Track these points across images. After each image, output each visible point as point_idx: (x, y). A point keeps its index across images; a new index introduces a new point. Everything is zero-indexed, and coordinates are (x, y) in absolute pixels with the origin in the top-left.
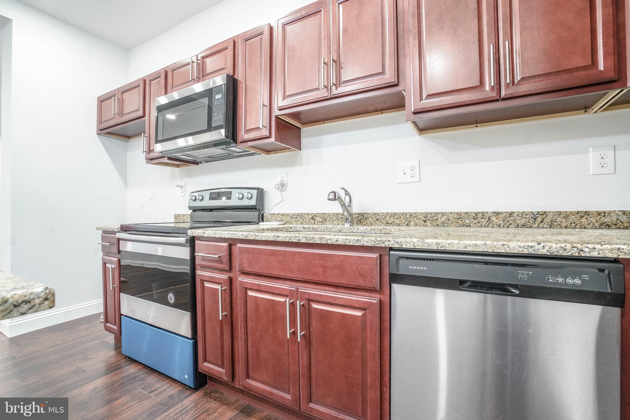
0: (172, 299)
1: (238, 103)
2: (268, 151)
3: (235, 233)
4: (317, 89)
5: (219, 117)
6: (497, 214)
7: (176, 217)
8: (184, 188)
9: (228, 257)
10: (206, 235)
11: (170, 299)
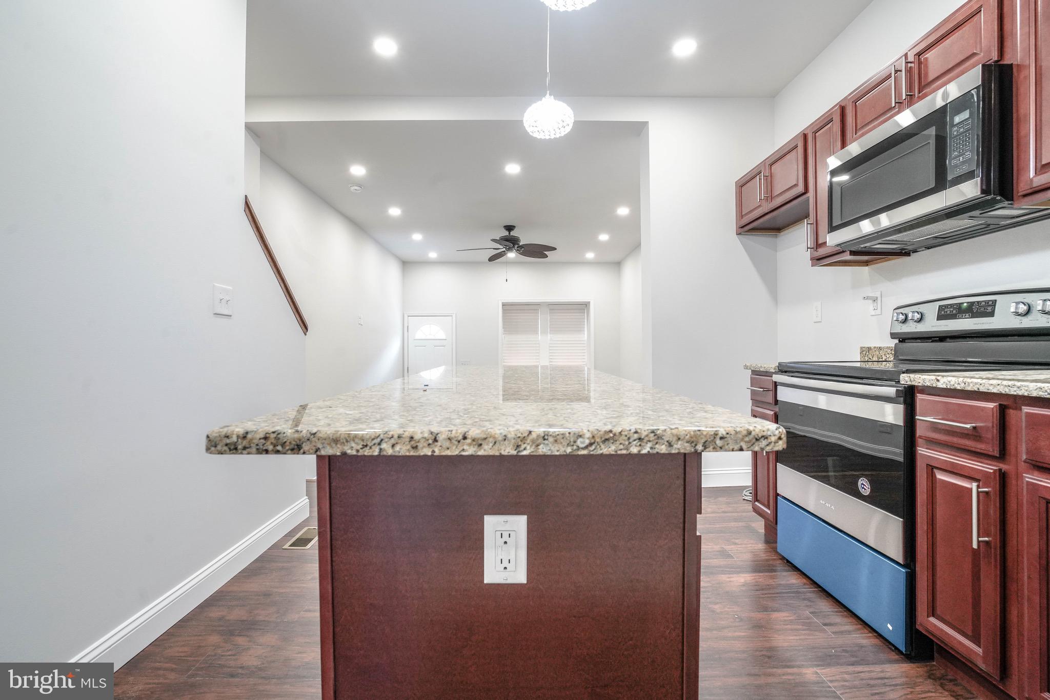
0: (865, 487)
3: (1018, 384)
5: (965, 156)
7: (865, 353)
8: (879, 301)
9: (996, 431)
11: (863, 488)
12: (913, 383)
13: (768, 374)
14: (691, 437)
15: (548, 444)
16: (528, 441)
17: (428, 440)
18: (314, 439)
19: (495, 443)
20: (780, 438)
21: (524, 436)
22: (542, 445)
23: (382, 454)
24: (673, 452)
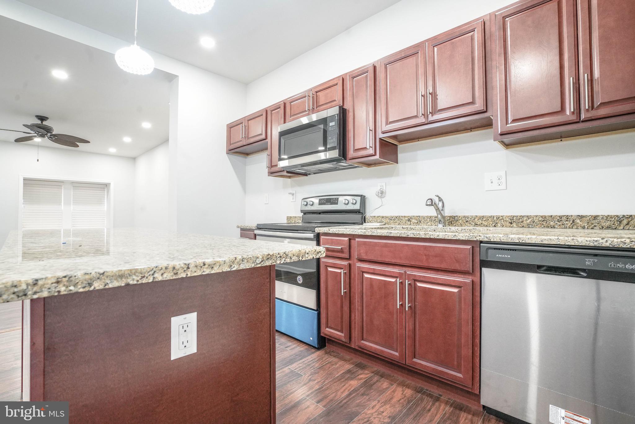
1: (347, 128)
2: (369, 165)
3: (355, 230)
4: (416, 117)
5: (333, 140)
6: (581, 217)
7: (289, 219)
8: (295, 195)
9: (348, 248)
10: (330, 232)
11: (299, 280)
12: (319, 232)
13: (253, 230)
14: (298, 254)
15: (244, 263)
16: (236, 263)
17: (184, 268)
19: (220, 265)
20: (324, 252)
21: (233, 260)
22: (242, 264)
24: (292, 261)
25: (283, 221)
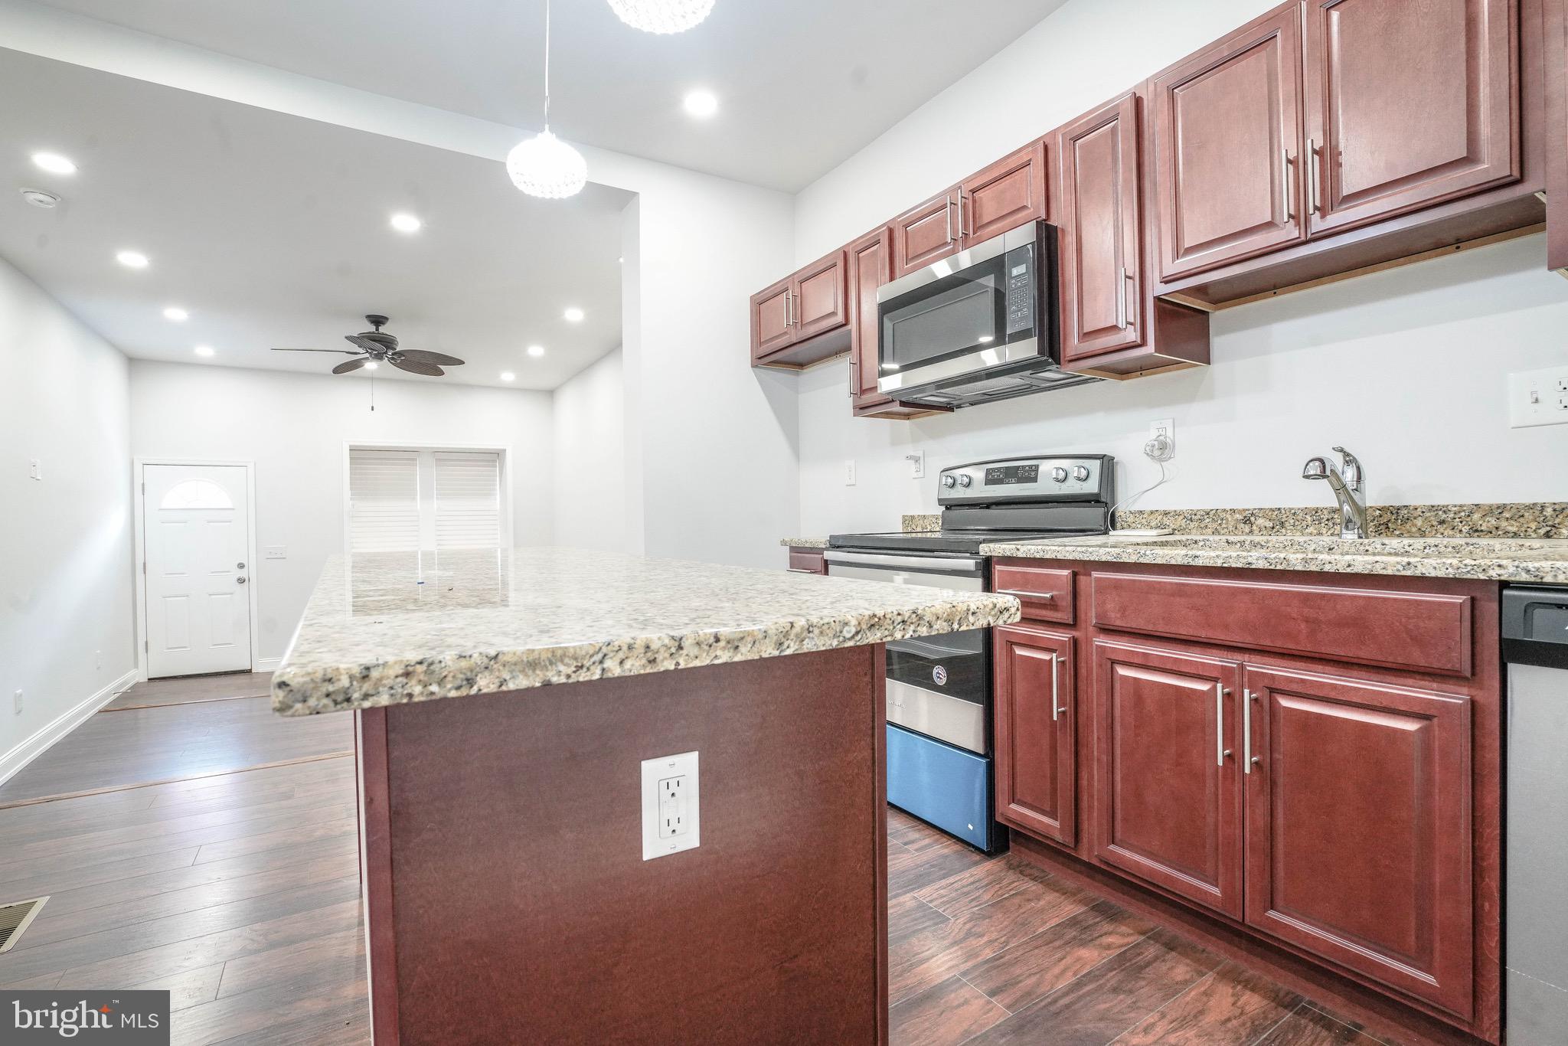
0: (941, 676)
1: (1060, 279)
2: (1122, 372)
3: (1090, 550)
4: (1269, 225)
5: (1022, 312)
7: (907, 522)
8: (922, 461)
9: (1069, 598)
10: (1020, 555)
11: (938, 677)
12: (989, 554)
13: (820, 551)
14: (948, 615)
15: (813, 638)
16: (792, 637)
17: (670, 648)
18: (495, 666)
19: (754, 642)
20: (1018, 609)
21: (787, 630)
22: (807, 640)
23: (604, 677)
24: (933, 633)
25: (893, 526)
